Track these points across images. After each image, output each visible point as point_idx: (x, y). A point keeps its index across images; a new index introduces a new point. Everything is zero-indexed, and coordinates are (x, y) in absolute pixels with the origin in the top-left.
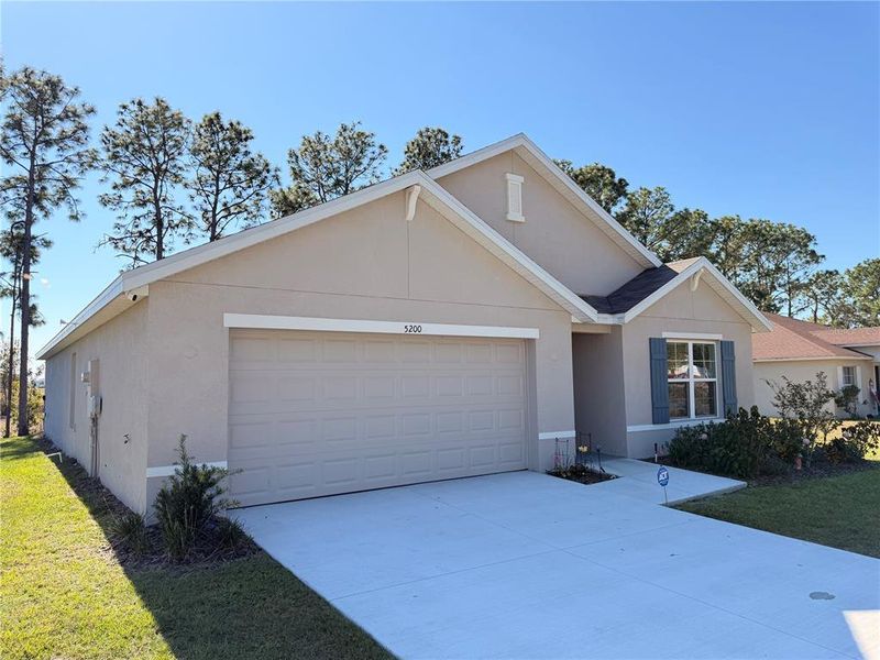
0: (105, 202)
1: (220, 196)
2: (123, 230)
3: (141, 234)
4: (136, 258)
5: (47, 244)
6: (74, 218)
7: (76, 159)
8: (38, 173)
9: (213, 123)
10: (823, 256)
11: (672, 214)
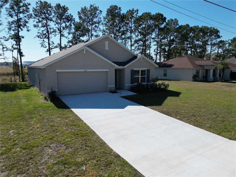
0: (35, 26)
1: (62, 25)
2: (40, 34)
3: (44, 34)
4: (43, 41)
5: (23, 37)
6: (28, 31)
7: (27, 16)
8: (19, 20)
9: (58, 6)
10: (221, 36)
11: (178, 26)
